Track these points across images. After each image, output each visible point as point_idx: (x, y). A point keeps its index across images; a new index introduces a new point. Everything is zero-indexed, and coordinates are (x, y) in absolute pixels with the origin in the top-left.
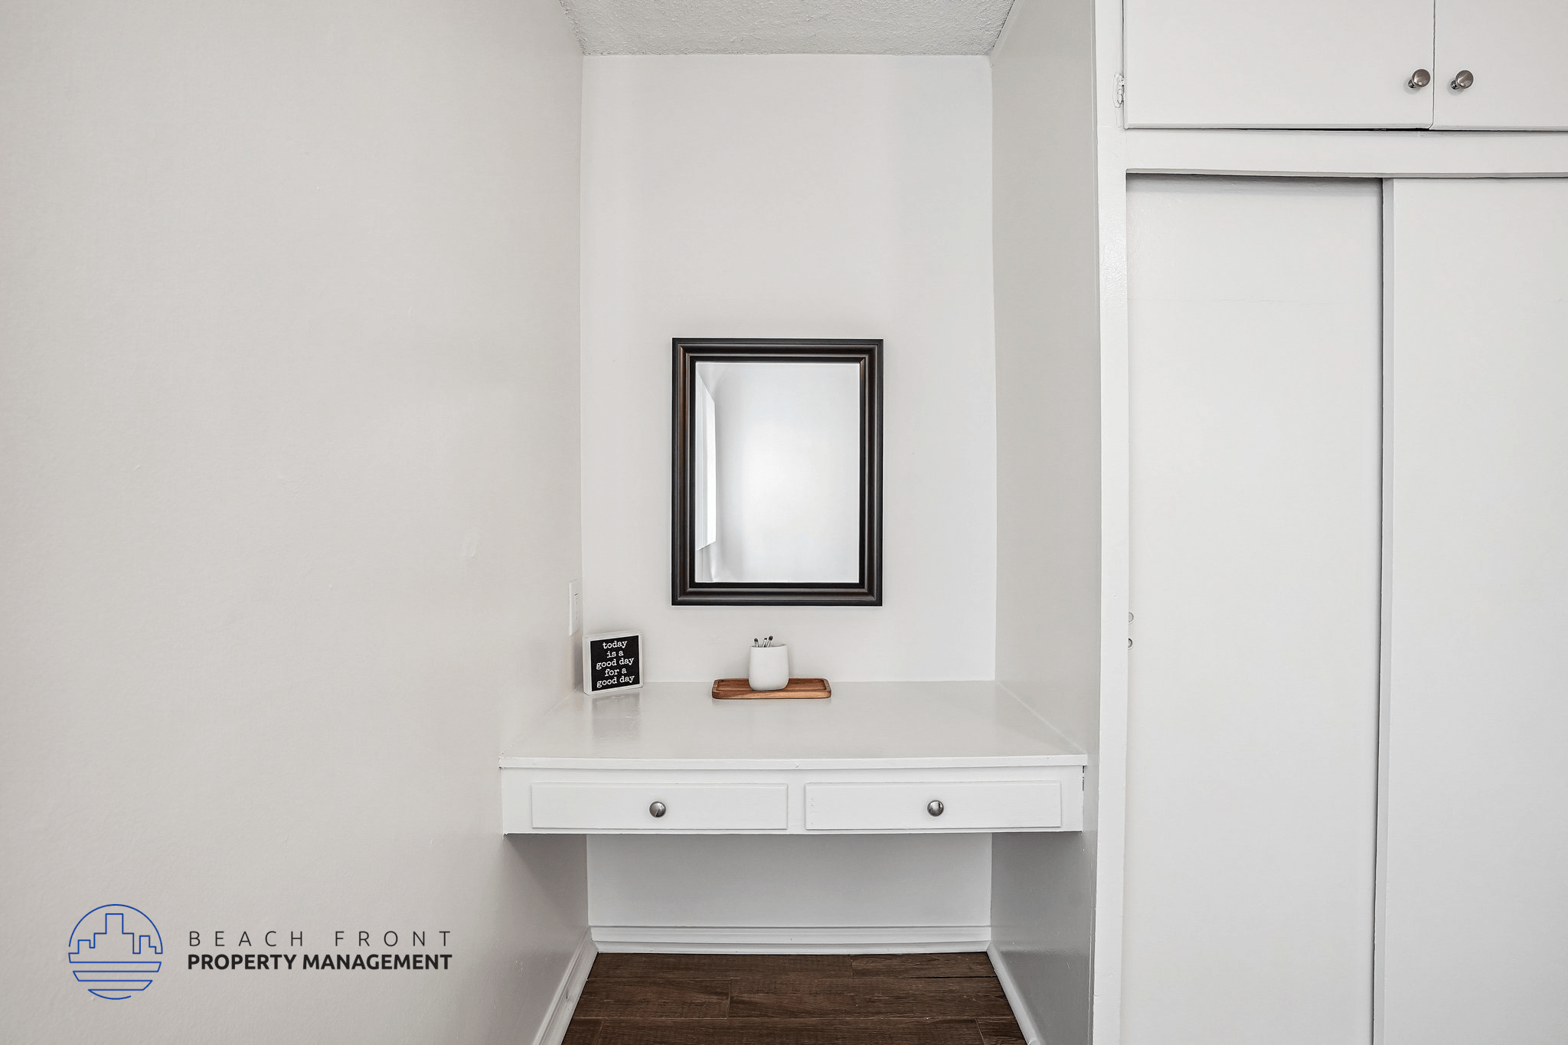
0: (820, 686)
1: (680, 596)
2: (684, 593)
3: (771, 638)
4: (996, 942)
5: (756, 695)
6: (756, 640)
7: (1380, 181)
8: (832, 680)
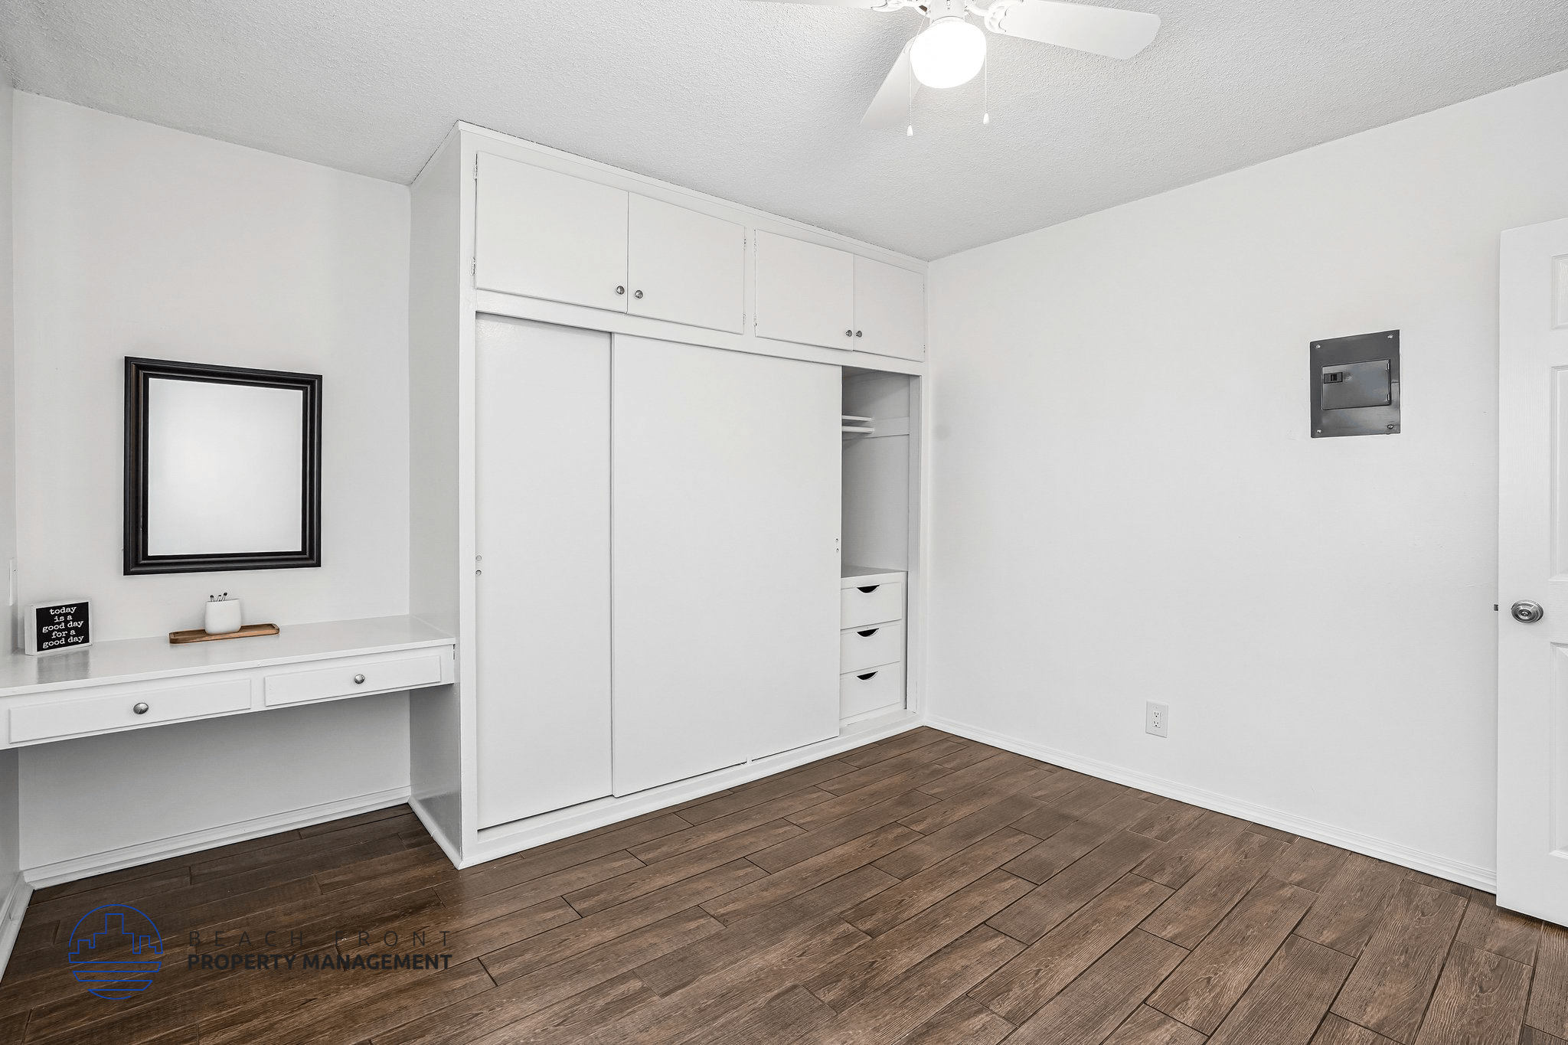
0: (271, 628)
1: (133, 567)
2: (137, 565)
3: (225, 594)
4: (414, 796)
5: (213, 638)
6: (212, 596)
7: (611, 333)
8: (279, 624)
